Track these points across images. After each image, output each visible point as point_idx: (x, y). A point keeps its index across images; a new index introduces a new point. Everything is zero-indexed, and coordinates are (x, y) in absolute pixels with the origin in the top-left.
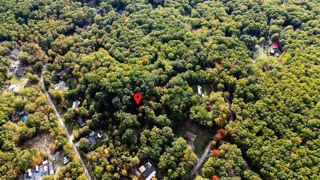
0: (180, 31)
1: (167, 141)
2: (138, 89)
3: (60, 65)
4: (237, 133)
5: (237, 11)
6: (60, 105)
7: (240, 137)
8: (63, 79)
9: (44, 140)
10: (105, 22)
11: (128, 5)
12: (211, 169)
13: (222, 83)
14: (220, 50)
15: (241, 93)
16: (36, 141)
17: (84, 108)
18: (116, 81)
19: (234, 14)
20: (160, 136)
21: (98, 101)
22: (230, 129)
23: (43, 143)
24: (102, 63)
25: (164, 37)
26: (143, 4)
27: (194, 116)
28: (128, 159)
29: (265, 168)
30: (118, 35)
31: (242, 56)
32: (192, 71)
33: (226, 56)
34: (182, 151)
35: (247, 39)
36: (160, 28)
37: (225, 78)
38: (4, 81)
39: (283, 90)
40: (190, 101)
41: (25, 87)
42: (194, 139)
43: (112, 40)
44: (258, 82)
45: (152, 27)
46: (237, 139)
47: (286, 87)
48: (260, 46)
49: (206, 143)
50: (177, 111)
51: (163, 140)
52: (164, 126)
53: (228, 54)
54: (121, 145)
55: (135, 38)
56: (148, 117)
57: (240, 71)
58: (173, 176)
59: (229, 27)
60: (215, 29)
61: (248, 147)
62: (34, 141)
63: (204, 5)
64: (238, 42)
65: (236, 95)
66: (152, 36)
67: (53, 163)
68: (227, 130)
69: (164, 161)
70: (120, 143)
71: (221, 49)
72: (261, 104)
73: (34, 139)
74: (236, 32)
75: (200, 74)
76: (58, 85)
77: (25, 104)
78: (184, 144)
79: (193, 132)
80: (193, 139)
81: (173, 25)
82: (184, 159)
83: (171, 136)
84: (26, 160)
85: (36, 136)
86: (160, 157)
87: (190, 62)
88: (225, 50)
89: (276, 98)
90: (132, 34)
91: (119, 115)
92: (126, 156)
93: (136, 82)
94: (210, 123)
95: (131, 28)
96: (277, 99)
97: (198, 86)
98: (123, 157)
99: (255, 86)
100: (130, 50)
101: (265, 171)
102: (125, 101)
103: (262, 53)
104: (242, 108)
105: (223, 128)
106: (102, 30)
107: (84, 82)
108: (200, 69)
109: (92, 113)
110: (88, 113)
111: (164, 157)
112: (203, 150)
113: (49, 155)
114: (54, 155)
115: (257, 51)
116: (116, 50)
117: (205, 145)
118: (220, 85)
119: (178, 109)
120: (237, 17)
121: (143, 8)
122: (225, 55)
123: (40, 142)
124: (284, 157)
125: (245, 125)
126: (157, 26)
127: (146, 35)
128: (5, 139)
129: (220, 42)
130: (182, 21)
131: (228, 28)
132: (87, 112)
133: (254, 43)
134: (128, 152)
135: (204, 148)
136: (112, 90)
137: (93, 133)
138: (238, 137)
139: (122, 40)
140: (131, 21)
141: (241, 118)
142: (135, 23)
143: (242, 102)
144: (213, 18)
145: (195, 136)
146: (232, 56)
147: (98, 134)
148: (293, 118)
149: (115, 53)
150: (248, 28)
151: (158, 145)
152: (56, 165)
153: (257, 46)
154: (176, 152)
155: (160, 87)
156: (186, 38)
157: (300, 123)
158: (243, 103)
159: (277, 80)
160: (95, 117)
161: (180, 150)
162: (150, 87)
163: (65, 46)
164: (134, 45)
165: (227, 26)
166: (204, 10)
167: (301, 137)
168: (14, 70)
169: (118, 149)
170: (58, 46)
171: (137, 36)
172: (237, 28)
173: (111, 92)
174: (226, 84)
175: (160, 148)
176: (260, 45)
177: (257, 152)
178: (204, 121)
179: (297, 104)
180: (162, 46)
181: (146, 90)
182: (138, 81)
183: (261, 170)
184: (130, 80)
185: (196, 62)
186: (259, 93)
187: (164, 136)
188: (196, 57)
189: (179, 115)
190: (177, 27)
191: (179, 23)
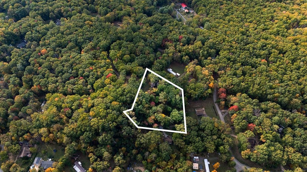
0: (111, 32)
3: (15, 145)
4: (232, 85)
7: (237, 85)
8: (32, 155)
10: (19, 65)
11: (25, 34)
12: (244, 122)
13: (186, 55)
17: (98, 163)
18: (108, 113)
21: (106, 145)
22: (224, 85)
24: (70, 108)
25: (102, 46)
26: (43, 25)
28: (185, 168)
29: (270, 94)
30: (51, 70)
35: (166, 10)
36: (89, 39)
37: (184, 50)
42: (205, 111)
43: (51, 79)
45: (79, 42)
46: (236, 88)
47: (226, 31)
49: (214, 108)
55: (74, 62)
57: (189, 38)
58: (227, 150)
61: (248, 88)
65: (203, 58)
69: (211, 145)
72: (224, 53)
76: (33, 166)
79: (199, 107)
80: (204, 113)
82: (221, 131)
83: (196, 122)
90: (67, 61)
92: (181, 167)
94: (210, 91)
95: (57, 56)
97: (168, 70)
98: (180, 170)
99: (209, 42)
100: (82, 76)
101: (271, 96)
103: (182, 16)
106: (25, 76)
107: (70, 139)
109: (111, 160)
110: (108, 163)
111: (208, 142)
116: (68, 86)
117: (215, 110)
118: (185, 58)
121: (47, 29)
124: (270, 79)
125: (231, 75)
129: (151, 23)
132: (106, 163)
135: (216, 113)
136: (113, 124)
138: (235, 86)
139: (62, 72)
140: (48, 49)
141: (223, 72)
142: (57, 48)
143: (213, 60)
145: (204, 109)
148: (249, 49)
149: (69, 90)
155: (149, 91)
157: (255, 50)
160: (119, 161)
164: (81, 69)
167: (264, 59)
171: (74, 59)
173: (115, 126)
177: (256, 86)
178: (206, 92)
182: (128, 99)
183: (268, 97)
185: (152, 51)
186: (216, 46)
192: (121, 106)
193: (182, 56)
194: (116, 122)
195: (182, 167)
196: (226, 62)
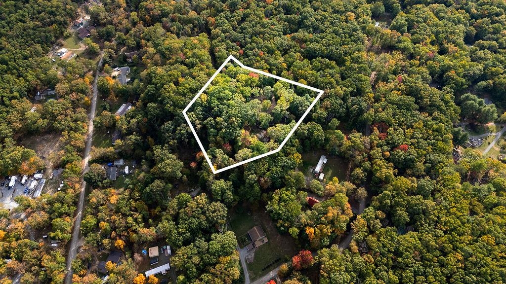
0: (347, 46)
1: (206, 227)
2: (211, 120)
4: (328, 273)
5: (488, 42)
6: (105, 101)
9: (56, 143)
13: (365, 170)
14: (399, 107)
15: (386, 203)
16: (46, 140)
17: (124, 120)
19: (478, 45)
20: (198, 214)
21: (146, 117)
22: (324, 259)
23: (51, 147)
24: (185, 58)
25: (310, 48)
27: (274, 206)
30: (243, 19)
31: (436, 133)
32: (319, 127)
33: (403, 122)
34: (219, 256)
35: (472, 104)
36: (316, 29)
37: (375, 163)
38: (57, 38)
39: (478, 234)
40: (282, 177)
41: (78, 56)
42: (262, 244)
43: (227, 25)
44: (437, 195)
45: (304, 23)
46: (323, 282)
47: (489, 232)
48: (497, 128)
49: (278, 262)
50: (252, 186)
51: (200, 223)
52: (217, 201)
53: (410, 120)
54: (138, 199)
55: (263, 33)
56: (202, 173)
57: (412, 161)
59: (449, 68)
60: (417, 62)
62: (43, 139)
63: (425, 11)
64: (446, 103)
65: (376, 203)
66: (293, 39)
67: (47, 183)
68: (320, 258)
69: (182, 257)
70: (139, 196)
71: (401, 105)
72: (412, 240)
73: (45, 136)
74: (456, 83)
75: (332, 137)
76: (119, 69)
77: (58, 81)
78: (229, 247)
80: (258, 244)
81: (341, 31)
82: (212, 270)
83: (217, 222)
84: (10, 162)
85: (49, 134)
86: (180, 247)
87: (326, 108)
88: (408, 109)
89: (451, 242)
90: (263, 26)
91: (158, 151)
92: (136, 220)
93: (213, 108)
94: (294, 230)
95: (269, 15)
96: (451, 246)
97: (323, 157)
98: (130, 219)
99: (423, 201)
102: (180, 133)
103: (493, 144)
104: (371, 232)
105: (314, 251)
106: (224, 5)
107: (146, 79)
108: (337, 128)
109: (130, 132)
111: (185, 251)
112: (266, 269)
113: (49, 167)
114: (55, 171)
115: (483, 135)
117: (273, 263)
118: (358, 171)
119: (255, 183)
120: (481, 53)
122: (404, 119)
123: (49, 144)
125: (354, 265)
126: (312, 24)
127: (285, 34)
128: (4, 121)
129: (412, 92)
130: (363, 29)
131: (445, 69)
132: (126, 127)
133: (486, 118)
134: (140, 216)
135: (268, 267)
136: (170, 107)
137: (121, 162)
138: (327, 280)
139: (242, 30)
141: (356, 248)
143: (378, 221)
144: (429, 40)
145: (266, 240)
146: (414, 127)
147: (127, 168)
149: (217, 49)
150: (491, 82)
151: (187, 228)
152: (49, 185)
153: (491, 125)
154: (208, 253)
155: (248, 133)
156: (348, 63)
158: (378, 224)
159: (479, 208)
161: (215, 253)
162: (230, 126)
163: (157, 12)
164: (255, 45)
165: (444, 66)
166: (421, 20)
168: (78, 27)
169: (130, 203)
170: (148, 10)
171: (269, 31)
172: (464, 76)
173: (168, 110)
174: (370, 173)
175: (188, 234)
176: (499, 126)
178: (285, 223)
179: (491, 275)
180: (298, 63)
181: (221, 129)
182: (217, 108)
184: (205, 103)
185: (338, 112)
186: (421, 219)
187: (206, 217)
188: (345, 102)
189: (251, 194)
190: (345, 38)
191: (355, 30)
192: (202, 106)
193: (360, 166)
194: (174, 109)
195: (137, 222)
196: (386, 249)
